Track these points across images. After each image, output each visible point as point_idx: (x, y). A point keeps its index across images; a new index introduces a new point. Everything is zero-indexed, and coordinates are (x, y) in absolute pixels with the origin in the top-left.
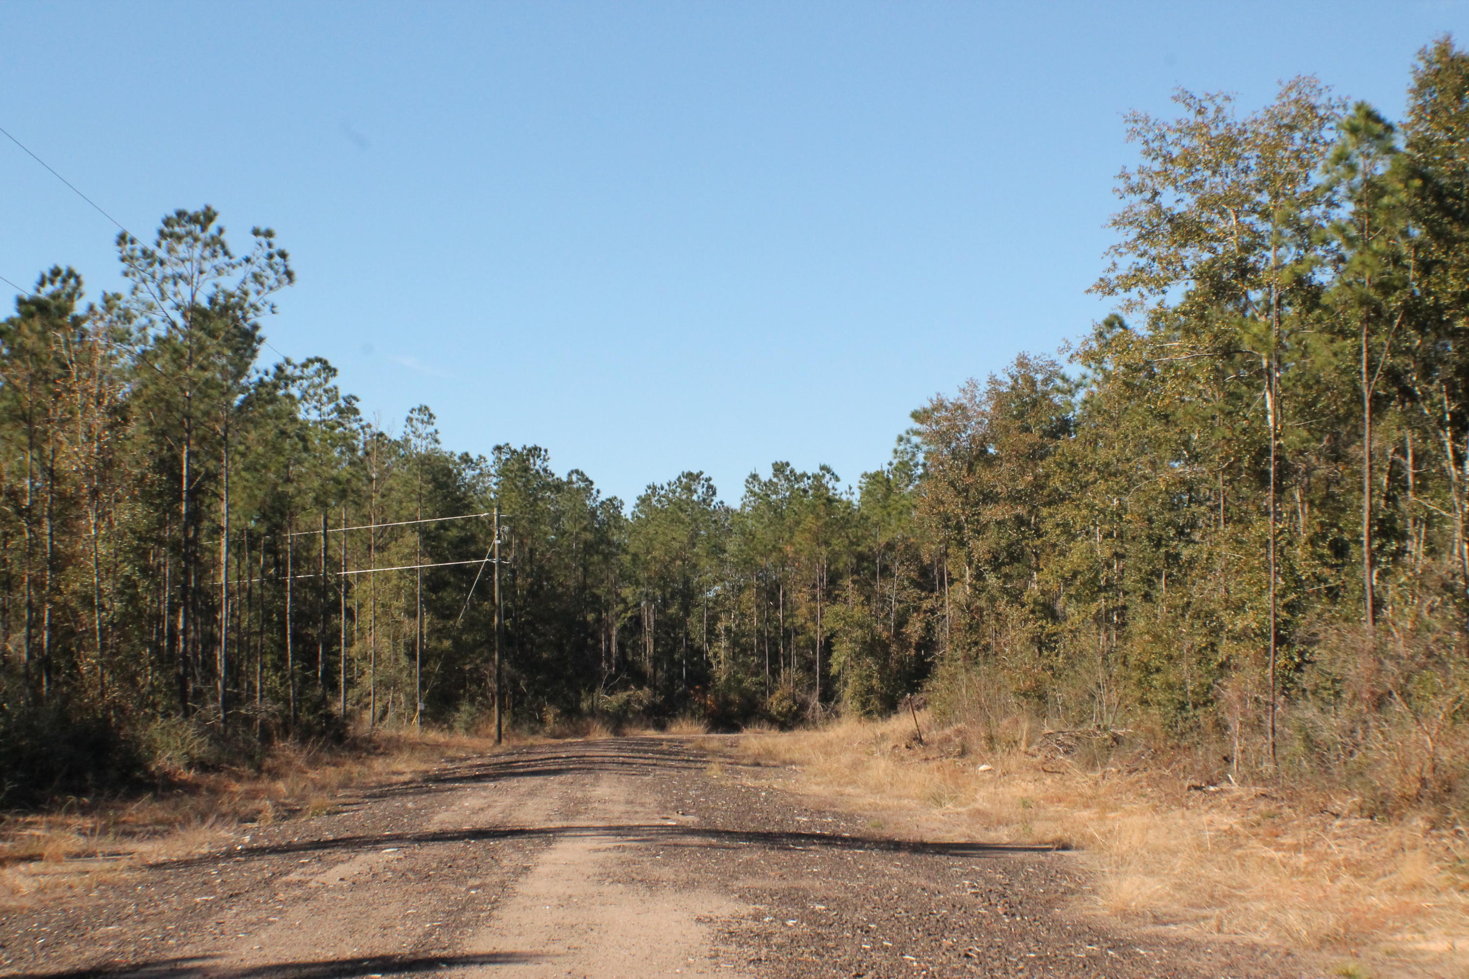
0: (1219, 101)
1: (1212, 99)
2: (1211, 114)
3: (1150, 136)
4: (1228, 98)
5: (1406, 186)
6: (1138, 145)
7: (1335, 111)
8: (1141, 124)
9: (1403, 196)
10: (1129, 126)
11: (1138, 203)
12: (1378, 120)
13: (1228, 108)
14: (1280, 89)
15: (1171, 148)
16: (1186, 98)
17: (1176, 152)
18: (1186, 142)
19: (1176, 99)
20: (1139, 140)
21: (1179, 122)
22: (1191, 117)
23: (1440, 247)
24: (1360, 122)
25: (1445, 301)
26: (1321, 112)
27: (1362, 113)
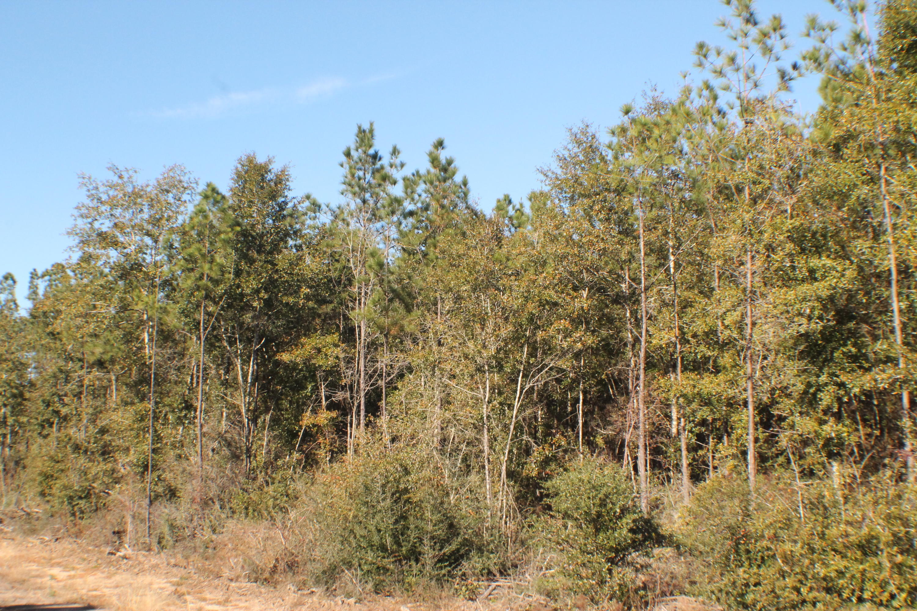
0: (131, 172)
1: (127, 170)
2: (125, 179)
3: (91, 187)
4: (135, 172)
5: (232, 230)
6: (84, 191)
7: (192, 185)
8: (86, 180)
9: (231, 235)
10: (81, 180)
11: (82, 224)
12: (218, 193)
13: (135, 176)
14: (164, 170)
15: (101, 195)
16: (114, 169)
17: (104, 197)
18: (111, 193)
19: (109, 169)
20: (85, 189)
21: (107, 181)
22: (116, 179)
23: (246, 263)
24: (209, 193)
25: (248, 291)
26: (185, 185)
27: (210, 188)
